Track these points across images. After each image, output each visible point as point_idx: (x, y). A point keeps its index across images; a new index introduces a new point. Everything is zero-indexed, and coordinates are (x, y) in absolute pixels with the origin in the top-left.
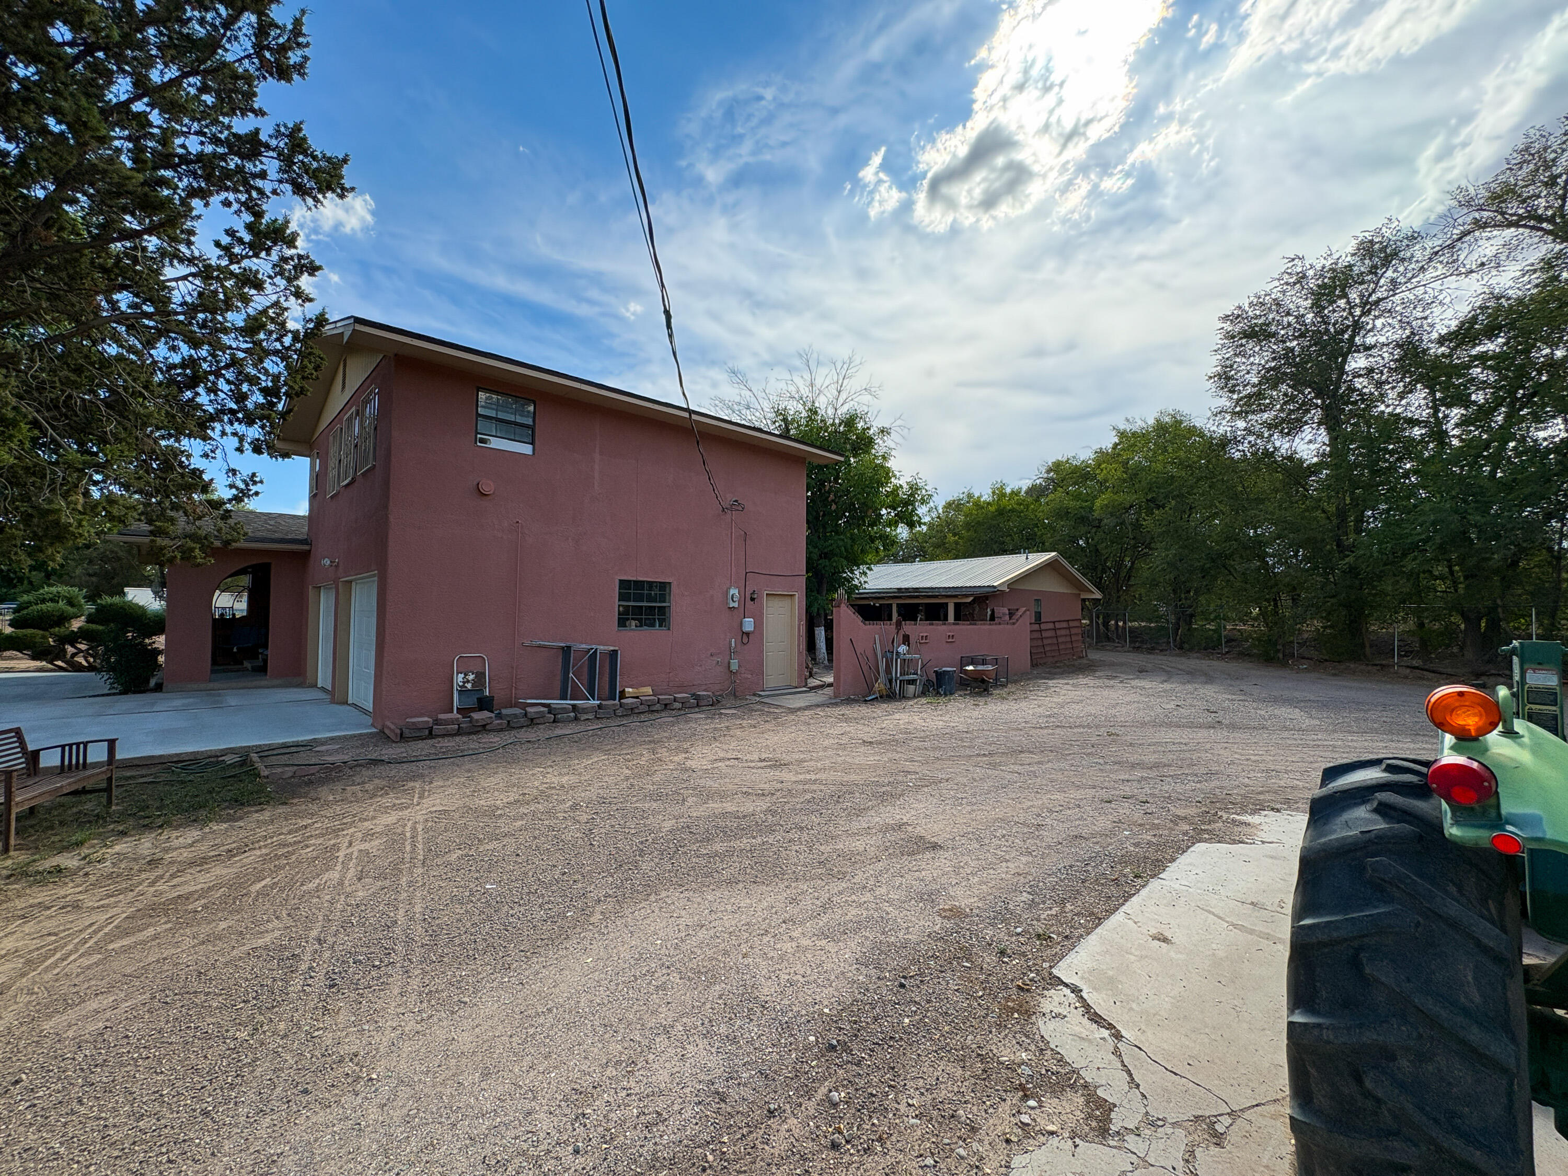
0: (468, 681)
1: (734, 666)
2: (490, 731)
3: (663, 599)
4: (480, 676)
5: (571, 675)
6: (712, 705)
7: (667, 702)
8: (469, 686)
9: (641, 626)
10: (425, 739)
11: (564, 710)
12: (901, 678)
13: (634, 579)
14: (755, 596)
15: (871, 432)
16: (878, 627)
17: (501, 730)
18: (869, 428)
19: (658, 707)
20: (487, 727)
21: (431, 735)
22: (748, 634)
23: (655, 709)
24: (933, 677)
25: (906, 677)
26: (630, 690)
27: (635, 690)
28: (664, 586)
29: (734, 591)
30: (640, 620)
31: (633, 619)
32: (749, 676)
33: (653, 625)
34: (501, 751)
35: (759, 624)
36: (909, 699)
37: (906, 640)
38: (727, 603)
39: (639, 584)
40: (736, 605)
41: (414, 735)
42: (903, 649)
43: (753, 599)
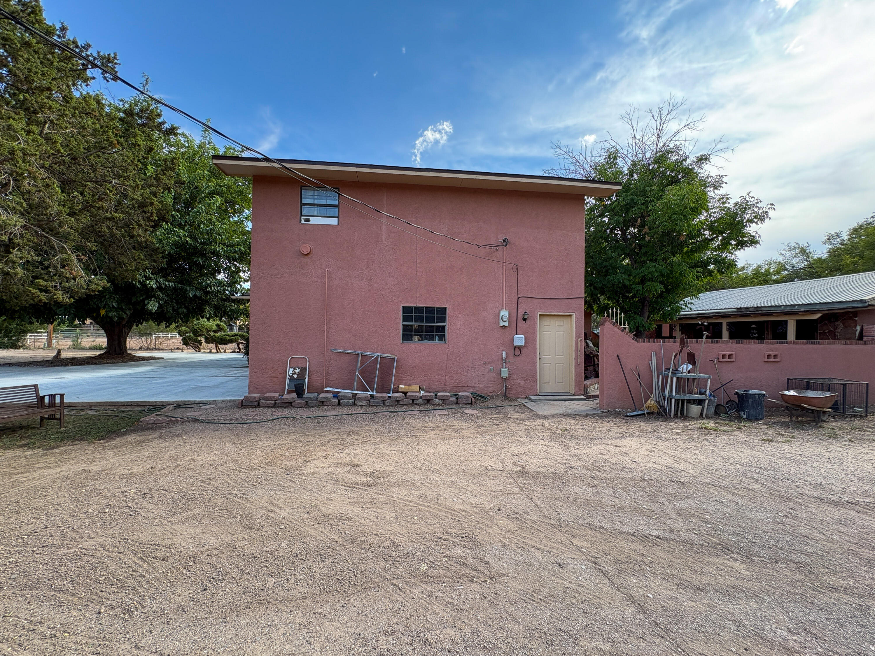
0: (295, 373)
1: (505, 373)
2: (294, 407)
3: (443, 319)
4: (303, 370)
5: (357, 373)
6: (471, 404)
7: (429, 398)
8: (295, 376)
9: (422, 340)
10: (255, 407)
11: (346, 397)
13: (415, 305)
14: (526, 317)
17: (302, 407)
19: (420, 401)
20: (293, 404)
21: (258, 406)
22: (520, 348)
23: (418, 402)
25: (687, 397)
26: (403, 386)
27: (407, 387)
28: (443, 310)
29: (505, 313)
30: (421, 336)
31: (415, 335)
32: (522, 382)
33: (432, 339)
35: (530, 339)
36: (692, 419)
38: (499, 323)
39: (419, 310)
40: (506, 324)
42: (686, 367)
43: (525, 320)
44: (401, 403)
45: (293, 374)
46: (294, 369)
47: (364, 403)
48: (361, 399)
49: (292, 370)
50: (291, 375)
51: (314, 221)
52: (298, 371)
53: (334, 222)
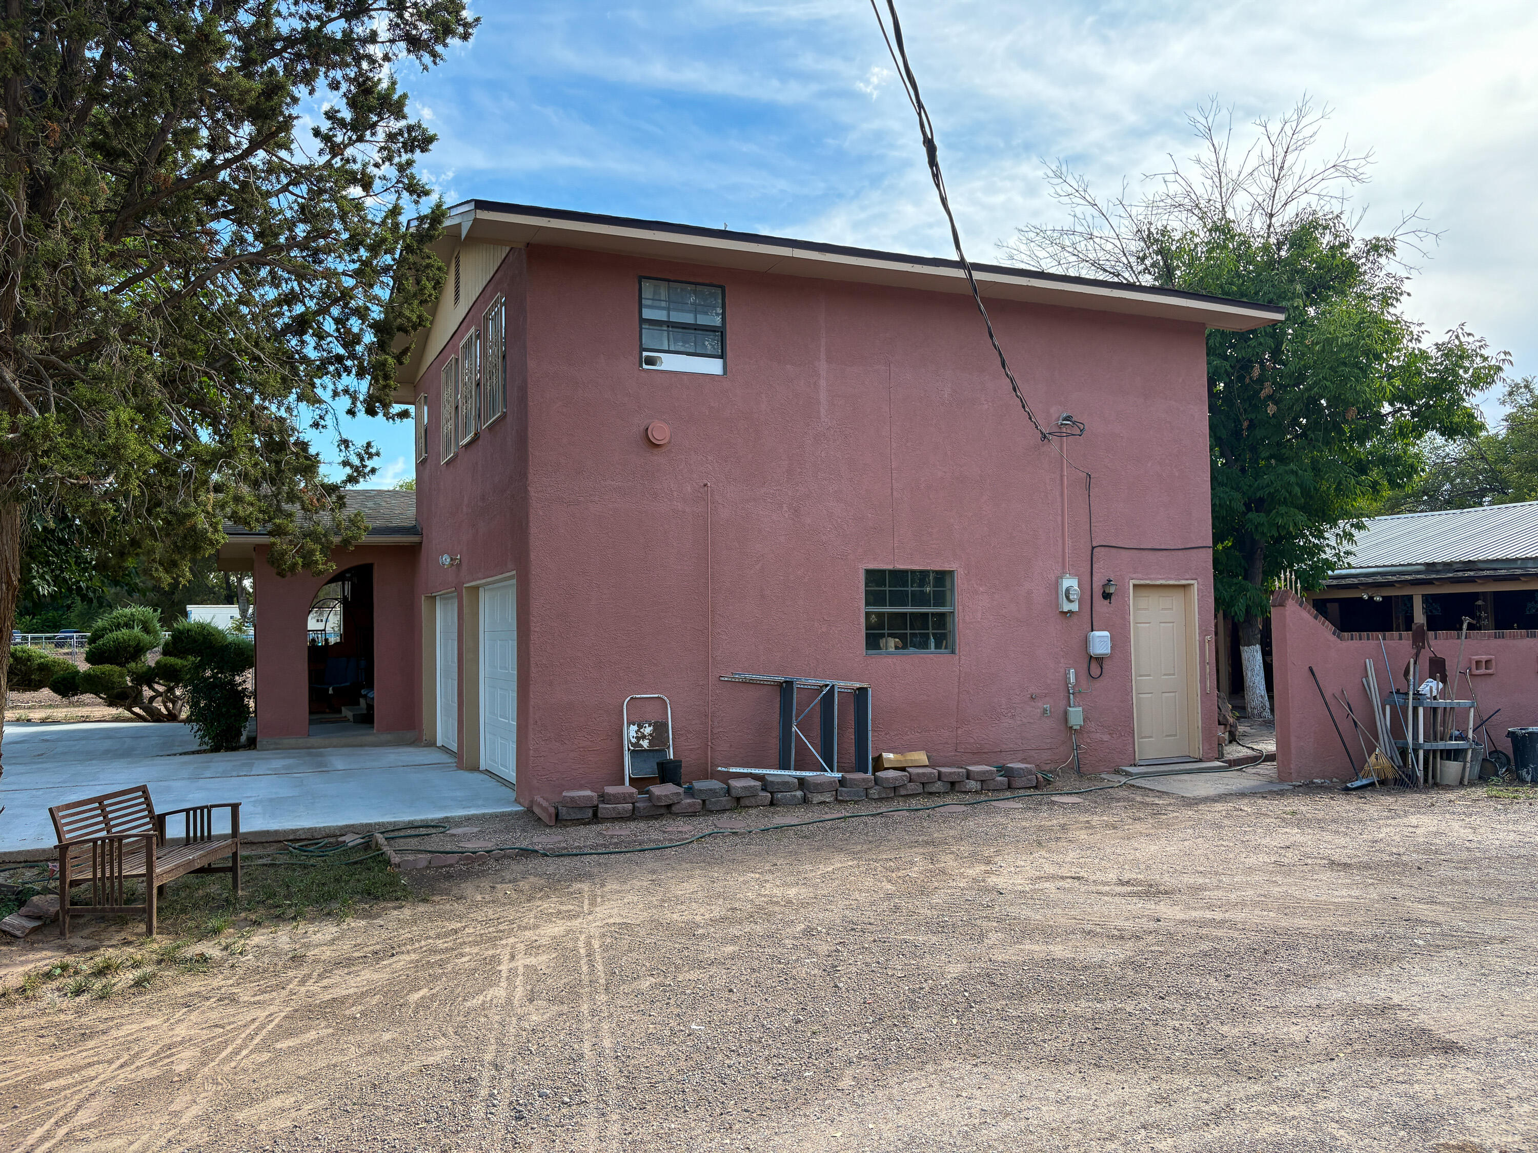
0: (644, 737)
1: (1076, 716)
2: (677, 815)
3: (940, 598)
4: (660, 728)
5: (794, 728)
6: (1036, 787)
7: (955, 778)
8: (645, 744)
9: (905, 647)
10: (589, 823)
11: (785, 786)
12: (1428, 746)
13: (890, 567)
14: (1112, 590)
15: (1351, 251)
16: (1373, 643)
17: (694, 814)
18: (1345, 245)
19: (938, 786)
20: (674, 809)
21: (596, 818)
22: (1100, 660)
23: (933, 789)
24: (1507, 746)
25: (1441, 745)
26: (891, 756)
27: (899, 757)
28: (942, 577)
29: (1070, 582)
30: (902, 637)
31: (890, 635)
32: (1106, 738)
33: (924, 645)
34: (695, 845)
35: (1120, 641)
36: (1448, 788)
37: (1438, 669)
38: (1057, 605)
39: (899, 576)
40: (1075, 607)
41: (574, 816)
42: (1430, 687)
43: (1107, 596)
44: (903, 792)
45: (638, 738)
46: (640, 726)
47: (828, 797)
48: (819, 788)
49: (634, 728)
50: (634, 740)
51: (671, 363)
52: (648, 730)
53: (713, 367)
